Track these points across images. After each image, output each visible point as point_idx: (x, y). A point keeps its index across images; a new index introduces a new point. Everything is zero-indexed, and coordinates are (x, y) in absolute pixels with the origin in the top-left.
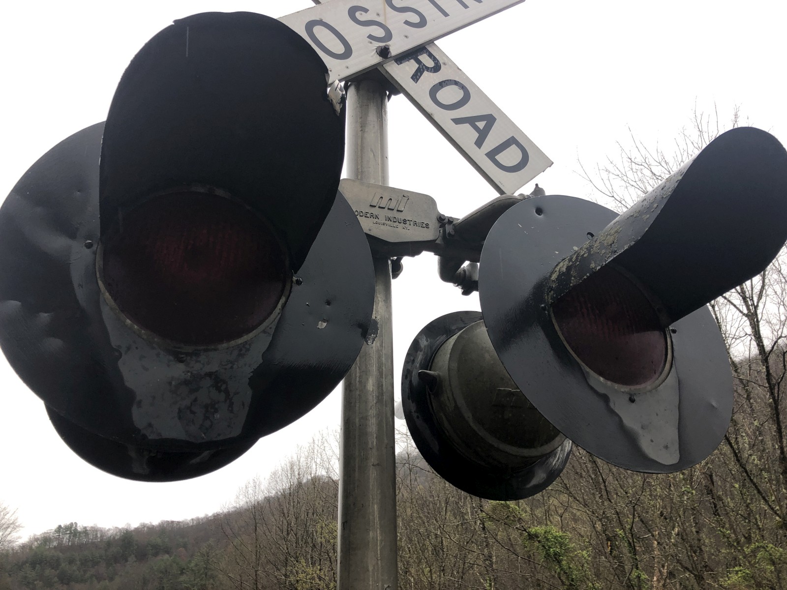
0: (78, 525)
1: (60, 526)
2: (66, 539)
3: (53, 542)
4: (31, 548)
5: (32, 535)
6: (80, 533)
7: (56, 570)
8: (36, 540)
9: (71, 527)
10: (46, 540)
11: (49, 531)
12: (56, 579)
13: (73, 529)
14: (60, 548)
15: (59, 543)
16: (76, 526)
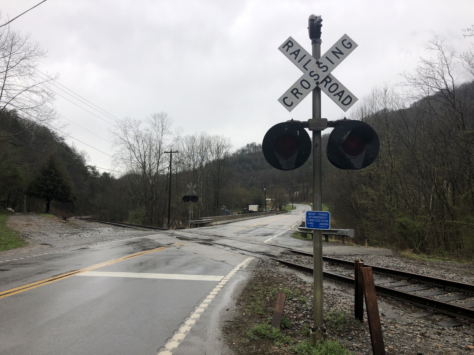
0: (256, 144)
1: (248, 144)
2: (252, 150)
3: (247, 151)
4: (237, 154)
5: (237, 149)
6: (258, 147)
7: (250, 164)
8: (239, 151)
9: (253, 144)
10: (243, 151)
11: (244, 147)
12: (251, 168)
13: (254, 145)
14: (250, 154)
15: (249, 152)
16: (255, 144)
